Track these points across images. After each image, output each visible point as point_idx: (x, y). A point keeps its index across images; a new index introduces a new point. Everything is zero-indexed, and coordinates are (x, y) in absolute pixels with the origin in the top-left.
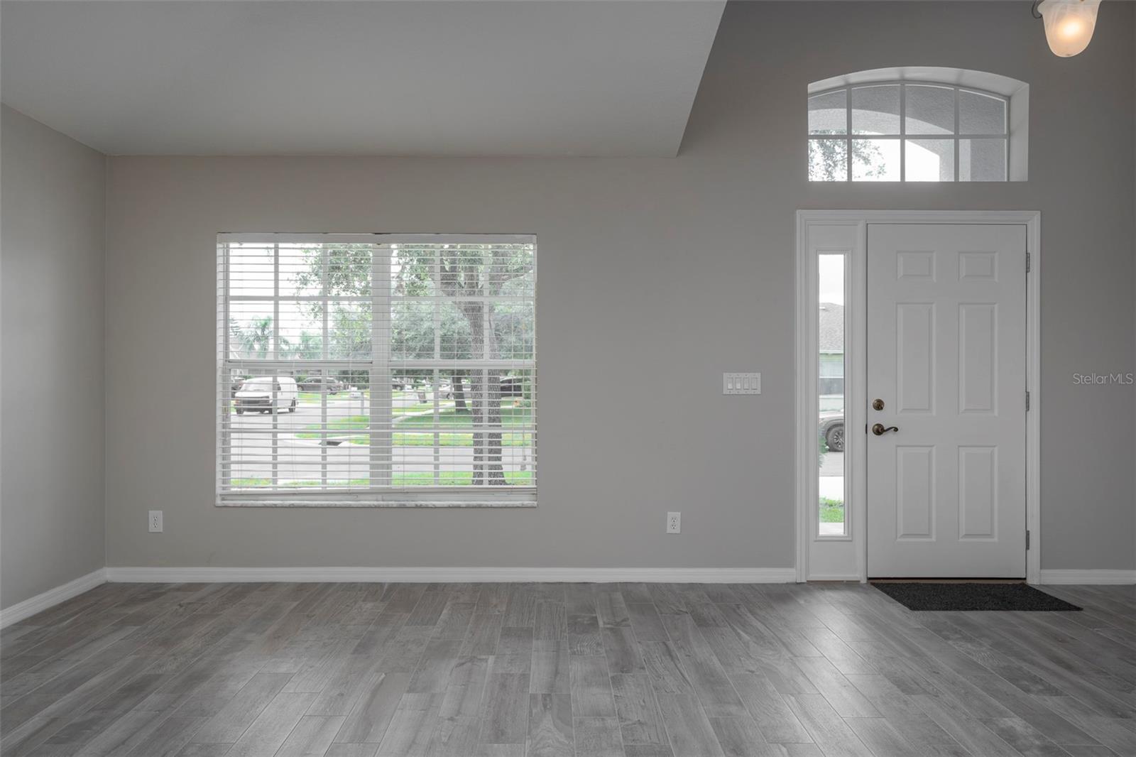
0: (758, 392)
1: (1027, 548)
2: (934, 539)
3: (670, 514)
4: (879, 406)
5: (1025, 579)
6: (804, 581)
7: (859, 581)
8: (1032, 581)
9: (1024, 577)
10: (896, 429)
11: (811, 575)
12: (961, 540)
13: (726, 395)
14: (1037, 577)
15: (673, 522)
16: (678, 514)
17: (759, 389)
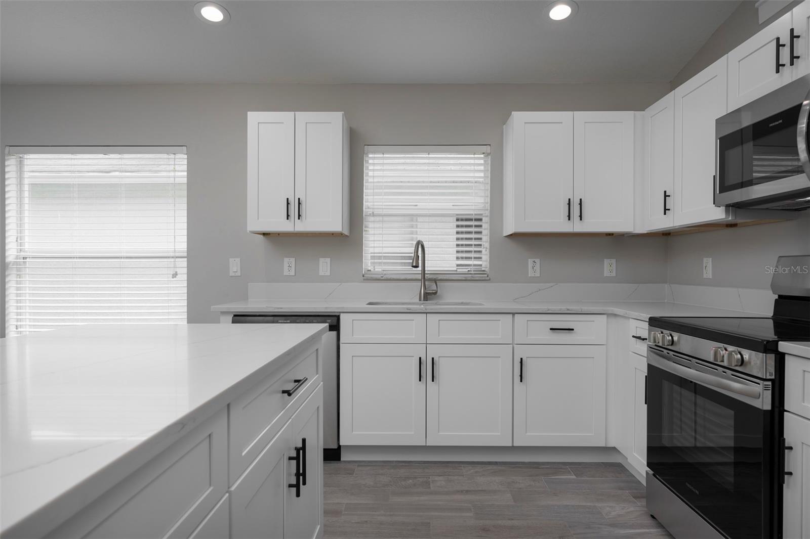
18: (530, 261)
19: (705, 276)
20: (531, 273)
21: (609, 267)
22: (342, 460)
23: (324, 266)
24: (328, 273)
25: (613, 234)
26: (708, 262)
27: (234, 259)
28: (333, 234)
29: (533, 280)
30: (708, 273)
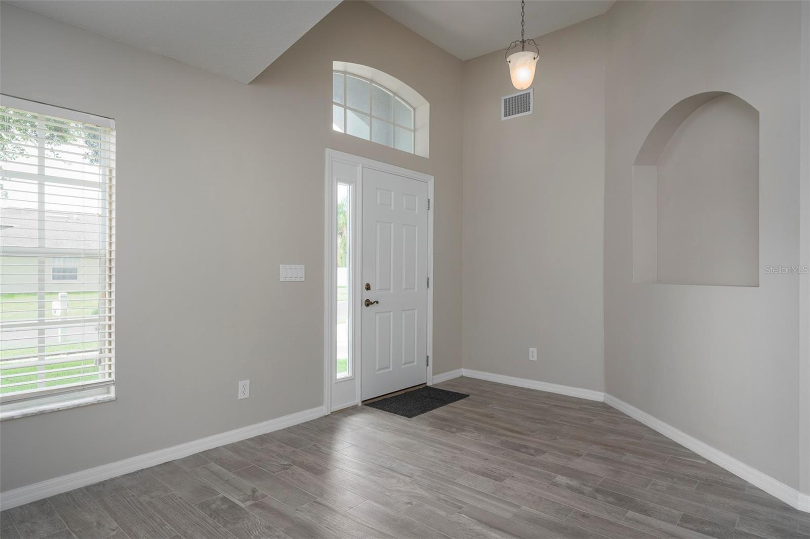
0: (303, 279)
1: (427, 365)
2: (391, 369)
3: (241, 383)
4: (368, 287)
5: (426, 383)
6: (330, 413)
7: (357, 405)
8: (429, 384)
9: (425, 382)
10: (377, 302)
11: (333, 408)
12: (403, 367)
13: (282, 282)
14: (432, 381)
15: (243, 390)
16: (247, 382)
17: (304, 277)
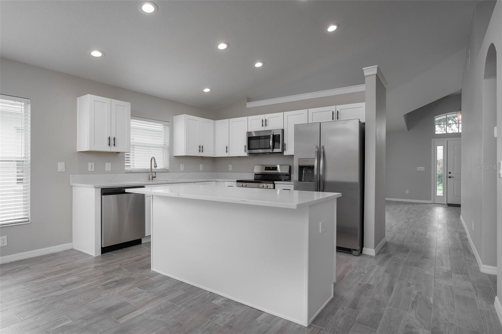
0: (424, 170)
4: (450, 173)
7: (444, 204)
10: (454, 177)
13: (417, 170)
16: (408, 190)
18: (181, 165)
19: (229, 170)
20: (181, 170)
21: (201, 167)
22: (142, 243)
23: (108, 166)
24: (110, 170)
25: (203, 157)
26: (230, 166)
27: (61, 163)
28: (112, 152)
29: (182, 172)
30: (230, 169)
